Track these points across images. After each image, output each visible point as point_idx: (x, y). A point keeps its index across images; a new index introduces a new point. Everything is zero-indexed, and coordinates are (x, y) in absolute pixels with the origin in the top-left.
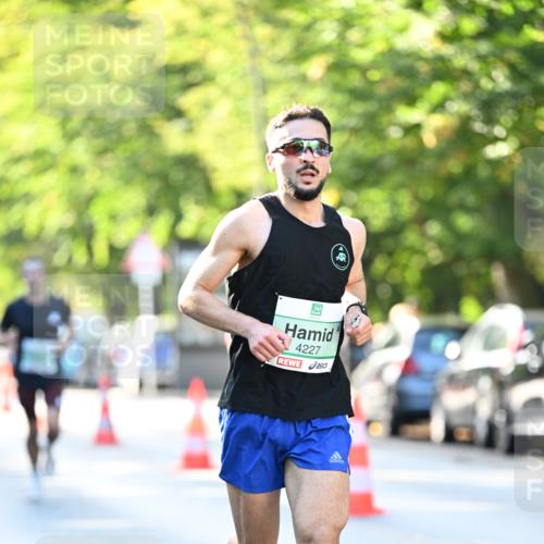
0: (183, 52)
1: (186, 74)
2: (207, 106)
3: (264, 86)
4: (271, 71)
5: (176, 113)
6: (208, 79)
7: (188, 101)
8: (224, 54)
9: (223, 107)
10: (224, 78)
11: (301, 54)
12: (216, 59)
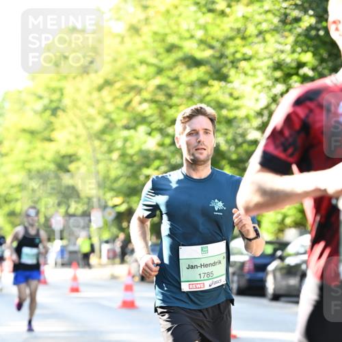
0: (70, 151)
1: (71, 158)
2: (78, 168)
3: (98, 162)
4: (99, 156)
5: (68, 171)
6: (78, 159)
7: (72, 167)
8: (83, 151)
9: (83, 169)
10: (84, 159)
11: (110, 151)
12: (81, 152)
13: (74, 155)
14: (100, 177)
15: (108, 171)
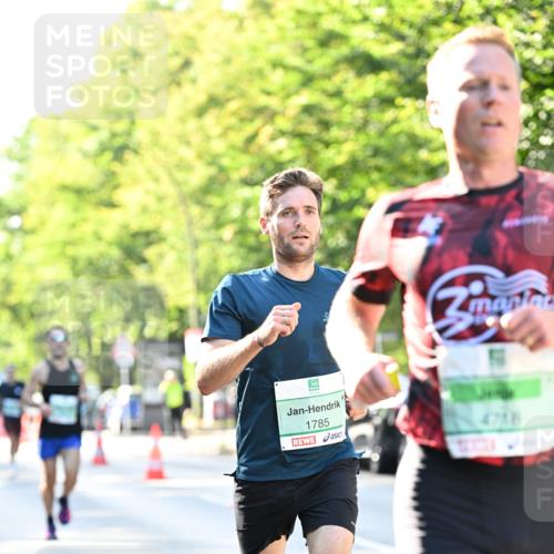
0: (147, 224)
1: (150, 237)
2: (161, 256)
3: (196, 244)
4: (200, 234)
5: (143, 261)
6: (161, 239)
7: (150, 253)
9: (171, 257)
10: (172, 239)
11: (219, 224)
12: (167, 227)
13: (155, 231)
14: (201, 272)
15: (215, 260)
